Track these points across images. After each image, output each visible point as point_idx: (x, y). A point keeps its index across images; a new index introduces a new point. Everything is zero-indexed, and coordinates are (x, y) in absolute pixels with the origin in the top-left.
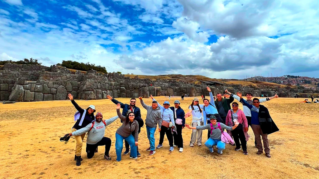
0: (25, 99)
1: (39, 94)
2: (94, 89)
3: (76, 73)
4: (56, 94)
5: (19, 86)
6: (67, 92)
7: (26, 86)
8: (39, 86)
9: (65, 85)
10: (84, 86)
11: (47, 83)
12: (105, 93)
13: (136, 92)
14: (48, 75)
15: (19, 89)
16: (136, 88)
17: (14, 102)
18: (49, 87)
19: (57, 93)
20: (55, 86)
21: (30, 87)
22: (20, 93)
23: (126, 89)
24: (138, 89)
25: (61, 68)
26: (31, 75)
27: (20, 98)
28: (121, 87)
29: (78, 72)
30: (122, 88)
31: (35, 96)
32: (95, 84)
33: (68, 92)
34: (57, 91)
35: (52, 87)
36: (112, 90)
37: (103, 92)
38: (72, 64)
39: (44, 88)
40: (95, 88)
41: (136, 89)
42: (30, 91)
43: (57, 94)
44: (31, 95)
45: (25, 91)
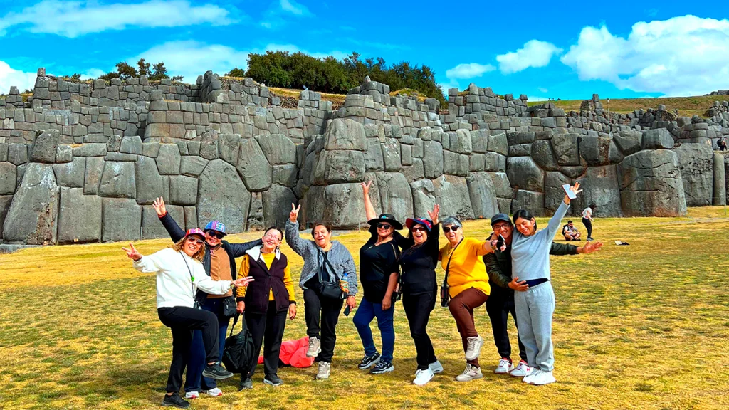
0: (65, 233)
1: (123, 205)
2: (368, 170)
3: (301, 102)
4: (196, 204)
5: (35, 170)
6: (247, 194)
7: (65, 170)
8: (117, 167)
9: (234, 160)
10: (318, 159)
11: (154, 149)
12: (425, 190)
13: (600, 184)
14: (177, 116)
15: (35, 184)
16: (602, 159)
17: (14, 249)
18: (165, 168)
19: (199, 195)
20: (189, 163)
21: (81, 173)
22: (39, 201)
23: (538, 170)
24: (612, 162)
25: (233, 86)
26: (120, 123)
27: (41, 225)
28: (514, 160)
29: (310, 100)
30: (518, 166)
31: (106, 217)
32: (368, 143)
33: (251, 191)
34: (202, 191)
35: (177, 170)
36: (465, 175)
37: (417, 184)
38: (285, 67)
39: (142, 172)
40: (370, 165)
41: (600, 164)
42: (84, 193)
43: (201, 203)
44: (88, 209)
45: (59, 193)
